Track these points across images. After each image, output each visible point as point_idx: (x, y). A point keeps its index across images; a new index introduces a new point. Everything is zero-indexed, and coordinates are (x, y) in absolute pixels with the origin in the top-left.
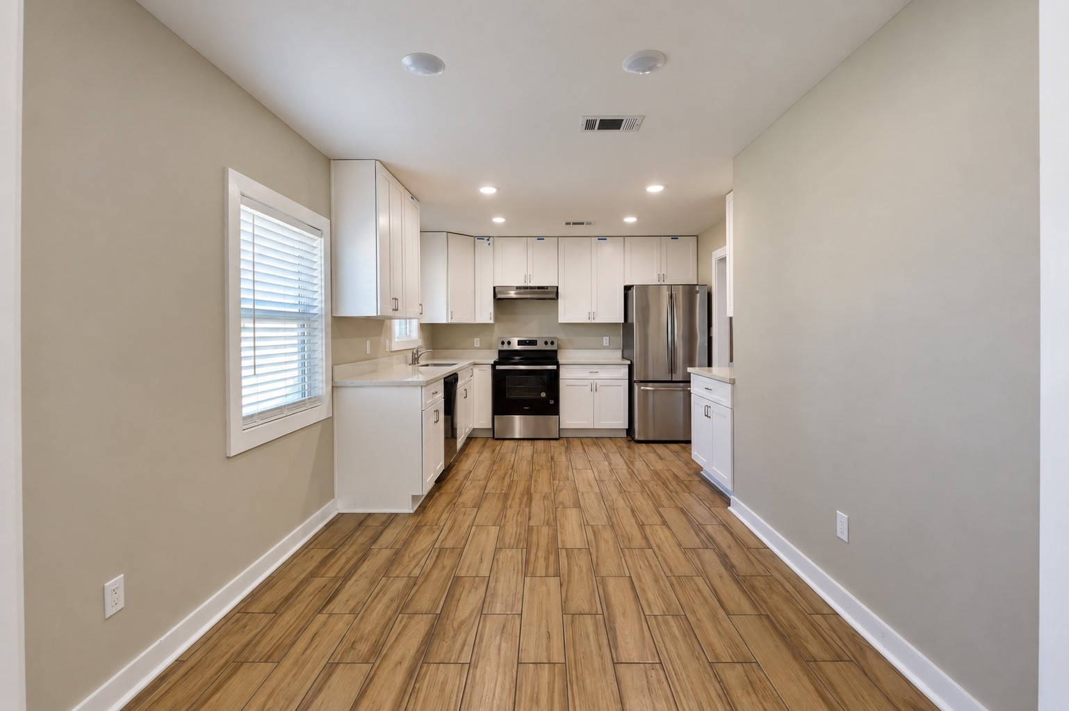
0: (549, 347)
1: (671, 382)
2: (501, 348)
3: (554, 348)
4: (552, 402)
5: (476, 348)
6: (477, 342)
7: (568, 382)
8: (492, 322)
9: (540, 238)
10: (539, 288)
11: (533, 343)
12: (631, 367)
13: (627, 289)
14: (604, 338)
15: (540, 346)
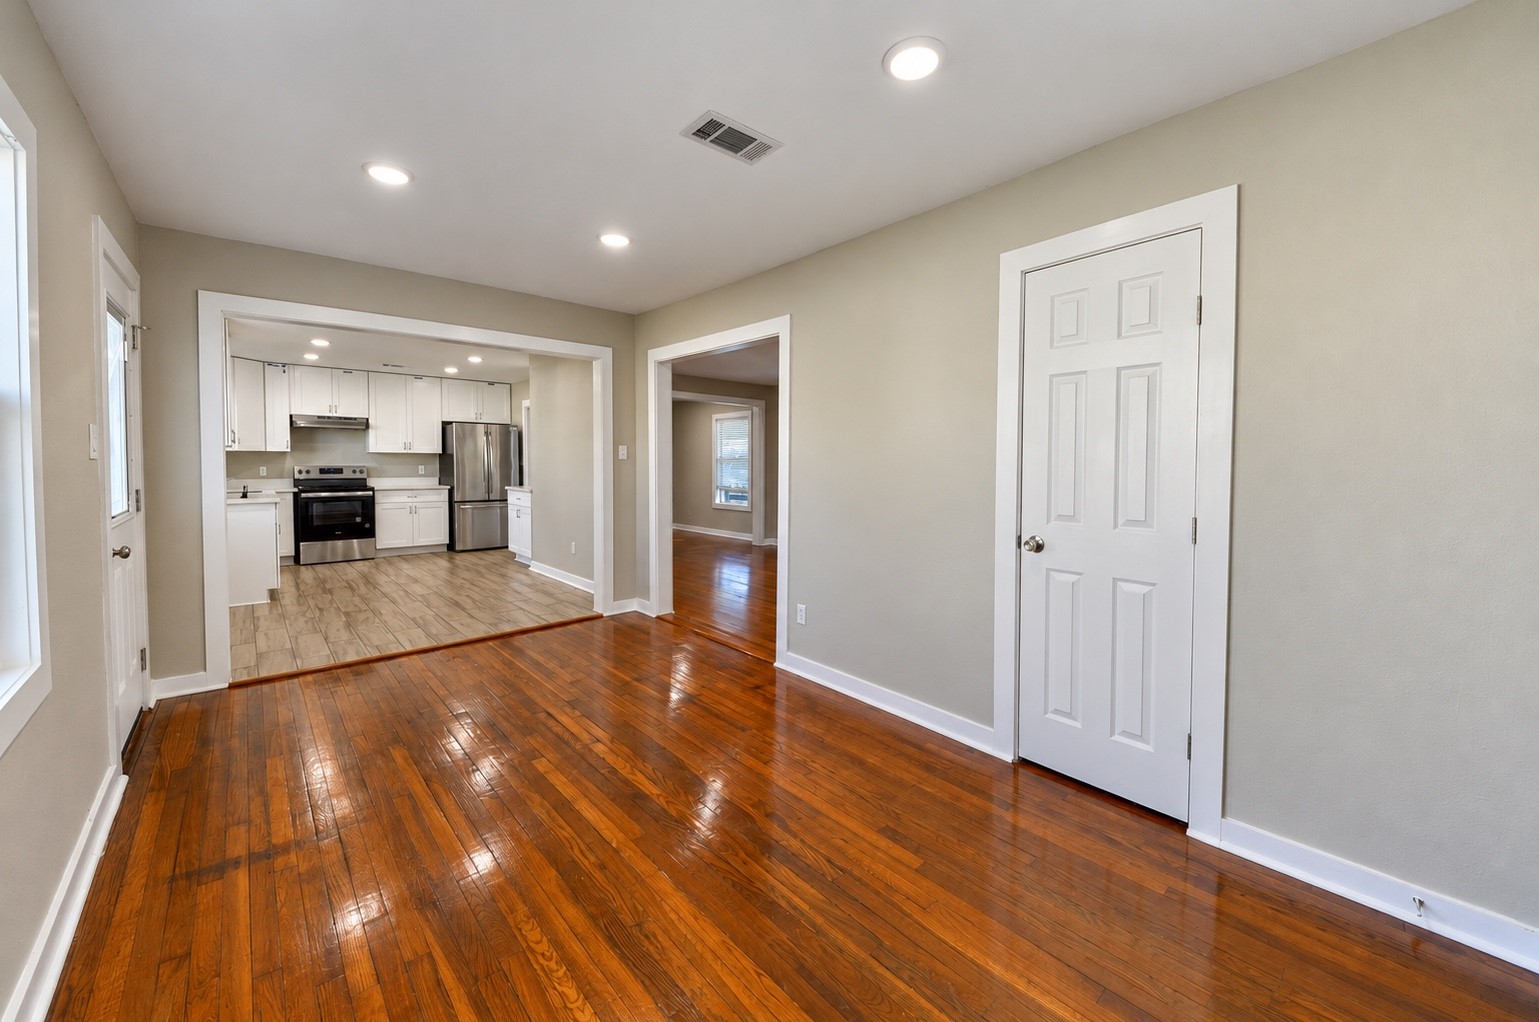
0: (358, 475)
1: (489, 501)
2: (297, 476)
3: (364, 476)
4: (367, 526)
5: (264, 477)
6: (263, 470)
7: (385, 506)
8: (289, 450)
9: (348, 371)
10: (345, 418)
11: (340, 471)
12: (451, 492)
13: (445, 425)
14: (420, 467)
15: (347, 474)
